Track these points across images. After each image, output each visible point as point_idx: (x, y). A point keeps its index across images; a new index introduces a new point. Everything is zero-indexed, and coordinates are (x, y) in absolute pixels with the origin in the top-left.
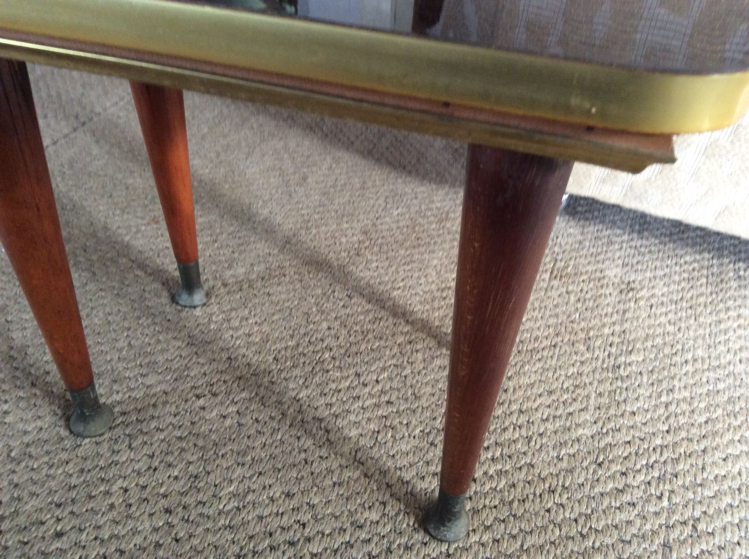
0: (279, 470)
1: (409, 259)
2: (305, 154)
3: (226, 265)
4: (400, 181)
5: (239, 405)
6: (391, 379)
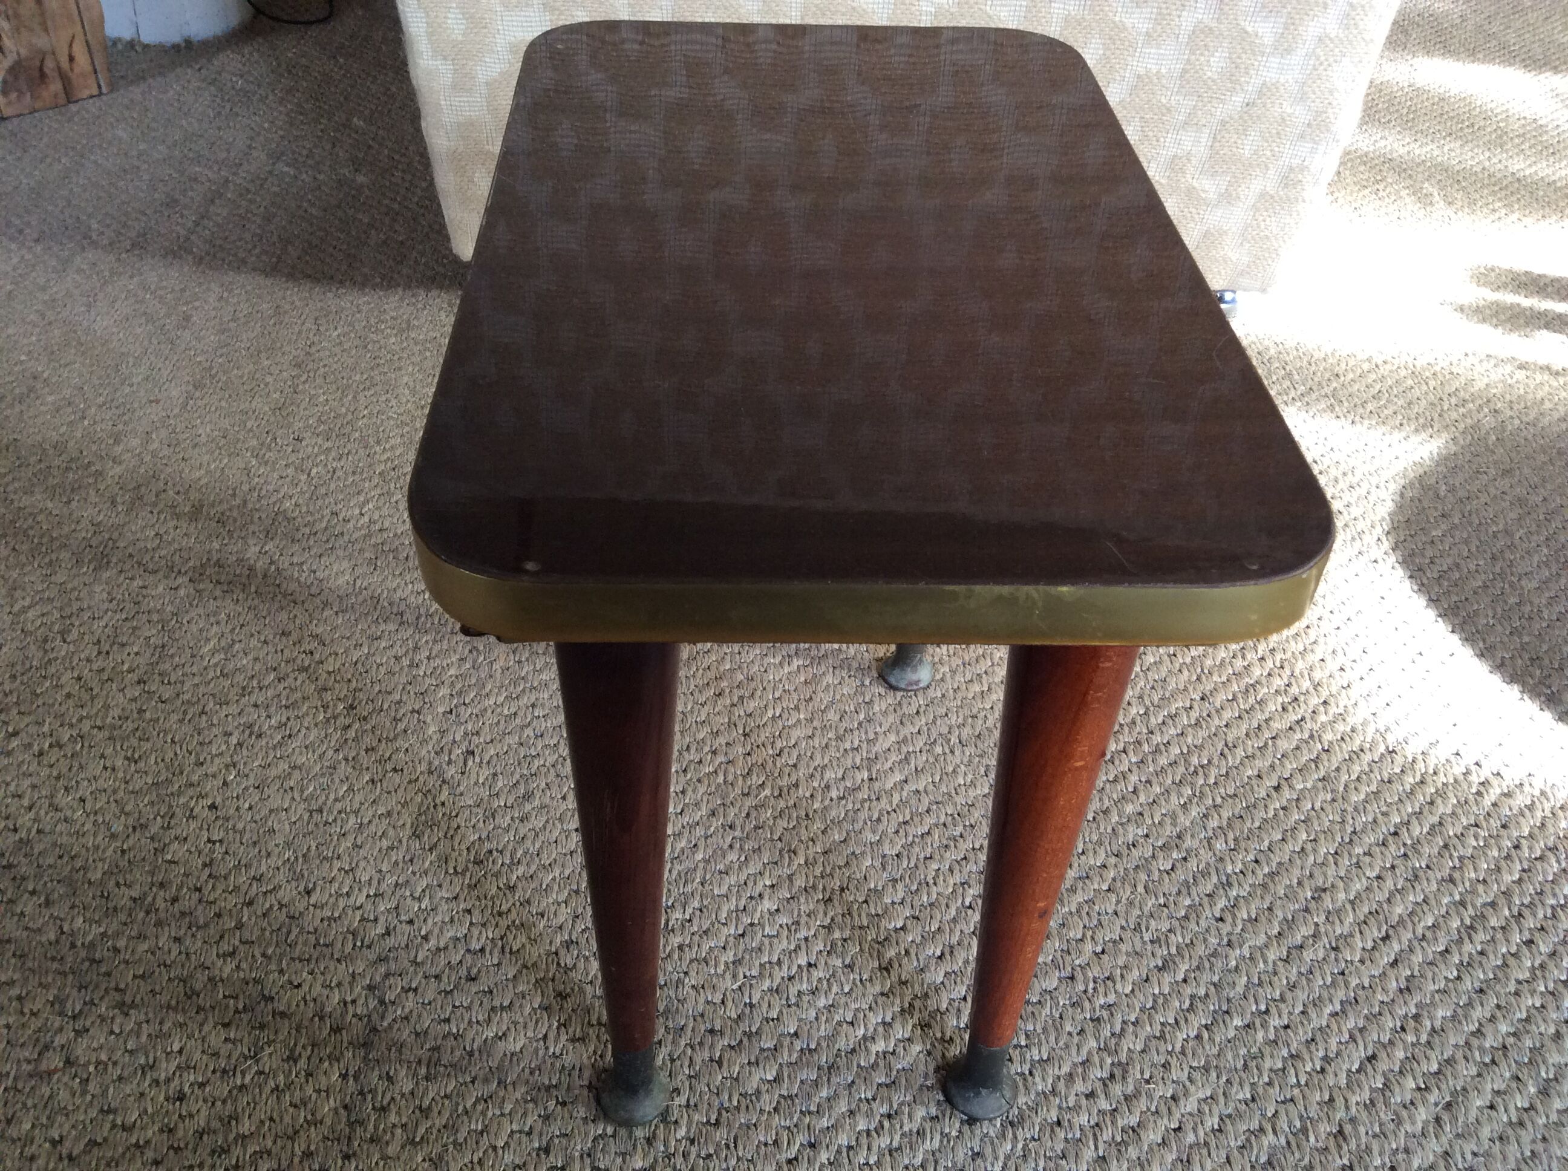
0: (265, 618)
1: (368, 383)
2: (177, 288)
3: (111, 441)
4: (330, 295)
5: (190, 574)
6: (378, 508)
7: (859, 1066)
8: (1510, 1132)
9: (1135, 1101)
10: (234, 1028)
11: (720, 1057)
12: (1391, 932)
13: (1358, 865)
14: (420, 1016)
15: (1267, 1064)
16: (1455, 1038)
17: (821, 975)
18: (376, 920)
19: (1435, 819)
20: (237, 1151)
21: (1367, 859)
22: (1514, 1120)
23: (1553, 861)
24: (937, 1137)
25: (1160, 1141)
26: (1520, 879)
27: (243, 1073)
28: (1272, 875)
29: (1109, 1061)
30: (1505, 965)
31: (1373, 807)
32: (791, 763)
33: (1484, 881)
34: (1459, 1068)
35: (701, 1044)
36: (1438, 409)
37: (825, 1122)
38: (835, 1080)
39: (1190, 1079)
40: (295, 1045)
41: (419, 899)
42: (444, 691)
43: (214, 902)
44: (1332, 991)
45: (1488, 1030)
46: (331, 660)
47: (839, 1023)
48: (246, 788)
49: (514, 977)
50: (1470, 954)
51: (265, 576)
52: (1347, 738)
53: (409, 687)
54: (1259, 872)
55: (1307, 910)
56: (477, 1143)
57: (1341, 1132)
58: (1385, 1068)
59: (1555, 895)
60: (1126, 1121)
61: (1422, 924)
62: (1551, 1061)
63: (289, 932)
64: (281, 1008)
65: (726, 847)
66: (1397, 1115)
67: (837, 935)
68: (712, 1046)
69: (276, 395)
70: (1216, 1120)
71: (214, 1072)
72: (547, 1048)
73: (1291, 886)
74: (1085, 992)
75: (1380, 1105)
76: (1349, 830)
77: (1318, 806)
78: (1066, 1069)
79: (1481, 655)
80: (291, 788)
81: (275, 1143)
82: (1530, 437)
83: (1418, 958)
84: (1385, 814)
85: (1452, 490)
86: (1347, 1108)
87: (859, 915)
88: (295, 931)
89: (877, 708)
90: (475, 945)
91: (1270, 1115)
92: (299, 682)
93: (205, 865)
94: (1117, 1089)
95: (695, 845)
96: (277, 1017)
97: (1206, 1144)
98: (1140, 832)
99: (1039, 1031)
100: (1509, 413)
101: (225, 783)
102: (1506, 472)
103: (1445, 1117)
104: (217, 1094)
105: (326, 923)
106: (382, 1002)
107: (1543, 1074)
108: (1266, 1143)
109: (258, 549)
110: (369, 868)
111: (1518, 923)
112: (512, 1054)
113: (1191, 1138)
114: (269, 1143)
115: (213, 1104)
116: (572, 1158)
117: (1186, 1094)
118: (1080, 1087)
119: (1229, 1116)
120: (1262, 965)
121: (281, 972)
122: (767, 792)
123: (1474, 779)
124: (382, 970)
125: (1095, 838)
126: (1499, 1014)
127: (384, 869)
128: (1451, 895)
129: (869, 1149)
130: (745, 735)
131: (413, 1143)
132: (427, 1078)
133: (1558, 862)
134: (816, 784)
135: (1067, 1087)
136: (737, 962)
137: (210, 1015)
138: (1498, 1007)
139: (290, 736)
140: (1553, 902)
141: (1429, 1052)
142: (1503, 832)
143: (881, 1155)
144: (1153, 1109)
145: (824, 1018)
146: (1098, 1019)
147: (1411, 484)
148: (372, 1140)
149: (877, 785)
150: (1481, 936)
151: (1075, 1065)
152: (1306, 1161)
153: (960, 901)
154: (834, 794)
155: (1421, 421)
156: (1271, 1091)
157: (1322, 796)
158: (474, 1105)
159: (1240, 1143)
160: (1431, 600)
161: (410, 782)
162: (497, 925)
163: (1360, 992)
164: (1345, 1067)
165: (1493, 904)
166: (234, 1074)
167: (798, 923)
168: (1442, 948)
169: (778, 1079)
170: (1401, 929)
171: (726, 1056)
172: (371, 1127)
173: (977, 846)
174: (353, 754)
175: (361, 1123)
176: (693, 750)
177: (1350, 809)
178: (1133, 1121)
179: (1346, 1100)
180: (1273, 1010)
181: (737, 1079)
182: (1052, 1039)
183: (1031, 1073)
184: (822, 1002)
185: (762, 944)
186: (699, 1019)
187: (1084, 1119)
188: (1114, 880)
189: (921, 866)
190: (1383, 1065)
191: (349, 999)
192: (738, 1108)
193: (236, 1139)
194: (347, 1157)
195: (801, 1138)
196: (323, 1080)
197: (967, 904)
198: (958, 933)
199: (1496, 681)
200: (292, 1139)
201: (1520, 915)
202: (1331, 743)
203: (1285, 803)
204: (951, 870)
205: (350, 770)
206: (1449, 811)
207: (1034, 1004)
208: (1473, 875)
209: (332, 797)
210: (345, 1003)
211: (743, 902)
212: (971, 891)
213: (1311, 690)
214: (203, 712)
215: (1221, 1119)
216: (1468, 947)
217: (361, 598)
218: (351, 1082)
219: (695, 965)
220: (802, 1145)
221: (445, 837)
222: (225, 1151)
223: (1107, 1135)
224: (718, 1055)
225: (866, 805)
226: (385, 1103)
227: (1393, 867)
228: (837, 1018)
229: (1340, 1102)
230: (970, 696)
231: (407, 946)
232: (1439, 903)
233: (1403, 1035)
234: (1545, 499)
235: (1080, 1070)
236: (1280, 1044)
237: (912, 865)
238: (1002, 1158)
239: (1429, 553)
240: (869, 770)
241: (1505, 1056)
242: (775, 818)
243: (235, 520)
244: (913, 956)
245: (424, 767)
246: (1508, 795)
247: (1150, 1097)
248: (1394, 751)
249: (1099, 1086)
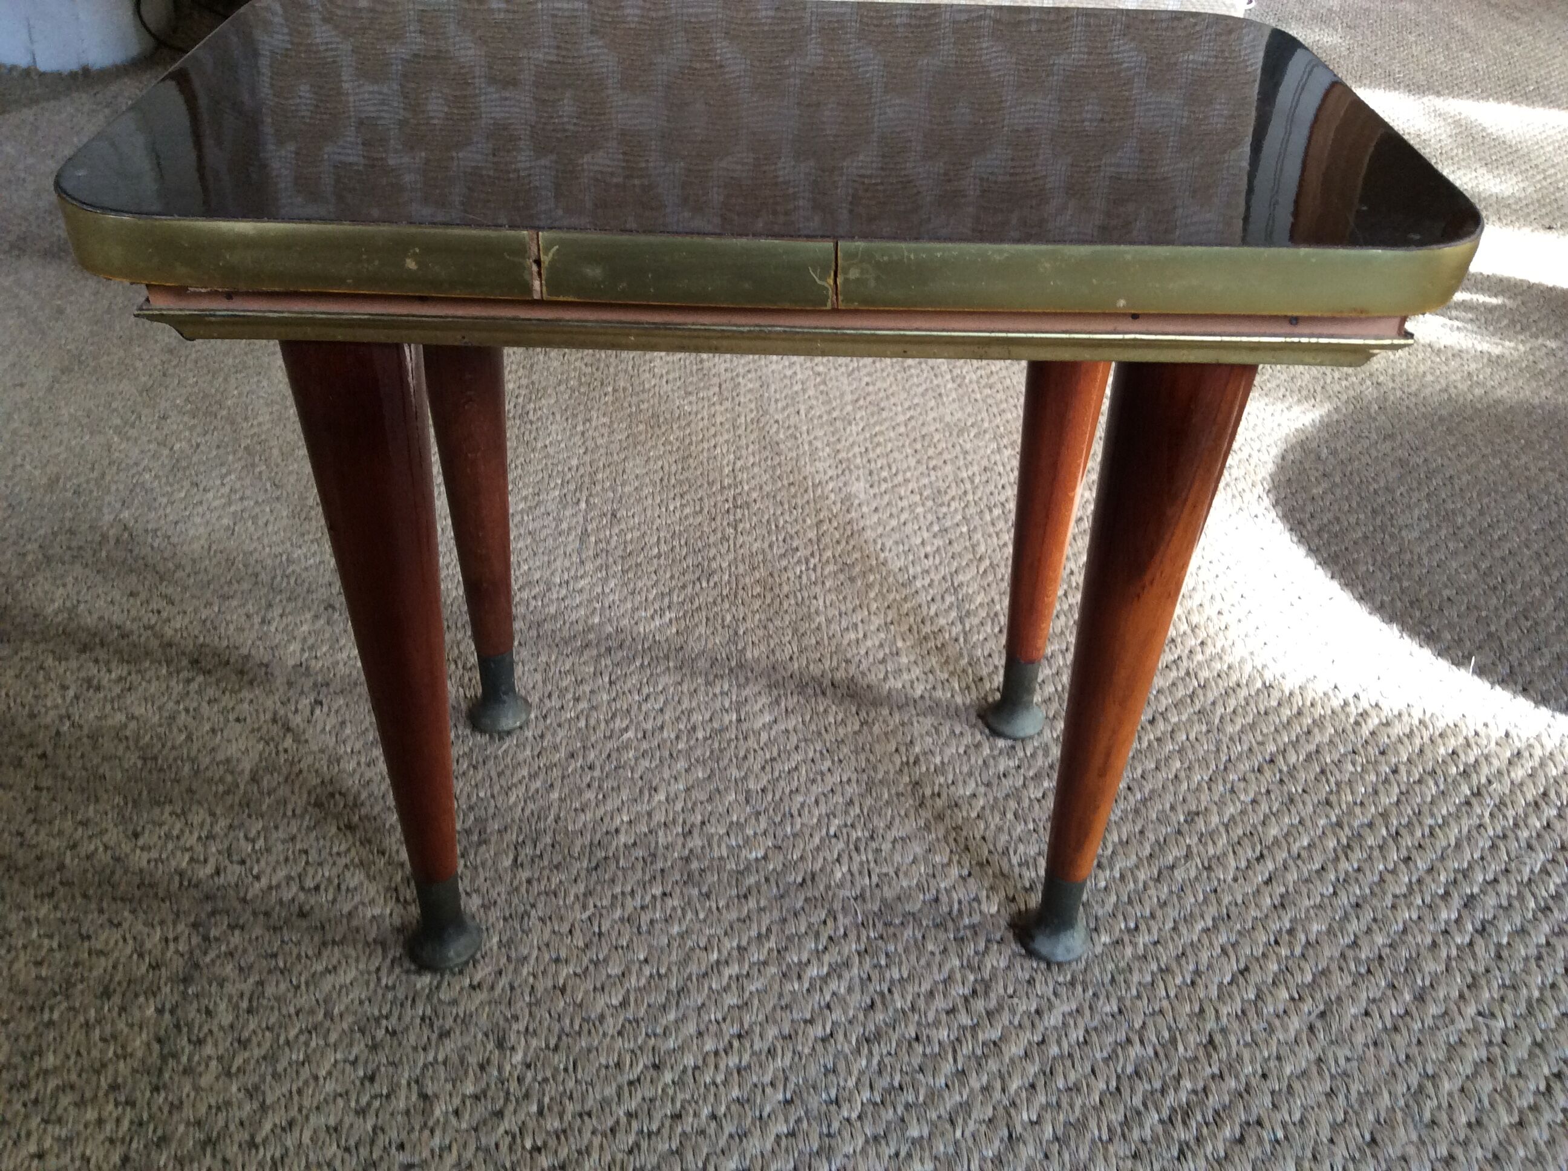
0: (113, 580)
2: (53, 285)
7: (710, 988)
8: (1385, 1037)
9: (997, 1016)
10: (46, 965)
11: (564, 985)
12: (1265, 852)
13: (1232, 791)
14: (245, 951)
15: (1135, 978)
16: (1329, 951)
17: (676, 903)
18: (206, 861)
19: (1312, 747)
20: (37, 1086)
21: (1242, 785)
22: (1389, 1025)
23: (1431, 783)
24: (789, 1055)
25: (1022, 1053)
26: (1398, 801)
27: (52, 1010)
28: (1144, 801)
29: (972, 978)
30: (1382, 880)
31: (1249, 738)
32: (657, 707)
33: (1362, 803)
34: (1334, 978)
35: (544, 972)
36: (1322, 383)
37: (671, 1043)
38: (685, 1002)
39: (1055, 994)
40: (111, 980)
41: (253, 841)
42: (294, 647)
43: (35, 846)
44: (1204, 908)
45: (1364, 942)
46: (179, 618)
47: (692, 949)
48: (79, 739)
49: (350, 913)
50: (1347, 873)
51: (117, 541)
52: (1224, 675)
53: (258, 643)
54: (1131, 798)
55: (1179, 832)
56: (297, 1072)
57: (1211, 1041)
58: (1258, 980)
59: (1432, 815)
60: (987, 1036)
61: (1298, 844)
62: (1427, 970)
63: (113, 873)
64: (99, 947)
65: (584, 785)
66: (1269, 1024)
67: (695, 865)
68: (556, 974)
69: (143, 379)
70: (1081, 1033)
71: (21, 1009)
72: (379, 979)
73: (1164, 811)
74: (950, 913)
75: (1252, 1014)
76: (1224, 758)
77: (1192, 736)
78: (926, 987)
79: (1361, 599)
80: (127, 738)
81: (80, 1076)
82: (1412, 406)
83: (1292, 876)
84: (1261, 744)
85: (1334, 453)
86: (1218, 1018)
87: (719, 846)
88: (119, 872)
89: (749, 655)
90: (309, 883)
91: (1137, 1026)
92: (143, 639)
93: (30, 811)
94: (979, 1005)
95: (552, 785)
96: (94, 956)
97: (1070, 1055)
98: (1011, 764)
99: (900, 950)
100: (1391, 385)
101: (58, 733)
102: (1390, 437)
103: (1319, 1025)
104: (21, 1030)
105: (153, 864)
106: (206, 938)
107: (1420, 982)
108: (1132, 1054)
109: (112, 517)
110: (201, 811)
111: (1395, 840)
112: (341, 987)
113: (1054, 1050)
114: (74, 1077)
115: (16, 1040)
116: (399, 1085)
117: (1051, 1007)
118: (940, 1003)
119: (1096, 1029)
120: (1132, 885)
121: (101, 911)
122: (630, 734)
123: (1353, 710)
124: (209, 908)
125: (965, 769)
126: (1375, 927)
127: (218, 812)
128: (1327, 816)
129: (716, 1067)
130: (611, 683)
131: (229, 1074)
132: (249, 1011)
133: (1436, 784)
134: (682, 726)
135: (927, 1003)
136: (588, 893)
137: (22, 954)
138: (1375, 920)
139: (130, 689)
140: (1431, 822)
141: (1303, 963)
142: (1382, 759)
143: (728, 1073)
144: (1016, 1023)
145: (676, 944)
146: (962, 939)
147: (1293, 447)
148: (185, 1072)
149: (745, 726)
150: (1357, 855)
151: (936, 983)
152: (1175, 1070)
153: (824, 831)
154: (700, 735)
155: (1304, 393)
156: (1139, 1003)
157: (1196, 727)
158: (297, 1037)
159: (1105, 1055)
160: (1310, 549)
161: (253, 731)
162: (334, 864)
163: (1233, 908)
164: (1216, 980)
165: (1371, 825)
166: (42, 1010)
167: (654, 855)
168: (1317, 866)
169: (624, 1004)
170: (1275, 849)
171: (570, 983)
172: (184, 1059)
173: (845, 779)
174: (195, 704)
175: (175, 1055)
176: (555, 696)
177: (1225, 740)
178: (995, 1034)
179: (1217, 1011)
180: (1143, 927)
181: (581, 1005)
182: (913, 958)
183: (890, 991)
184: (675, 929)
185: (615, 875)
186: (544, 948)
187: (943, 1034)
188: (983, 808)
189: (786, 799)
190: (1255, 977)
191: (171, 936)
192: (579, 1033)
193: (38, 1075)
194: (156, 1089)
195: (644, 1060)
196: (137, 1013)
197: (832, 832)
198: (821, 861)
199: (1375, 621)
200: (98, 1073)
201: (1397, 833)
202: (1207, 680)
203: (1159, 734)
204: (817, 802)
205: (190, 720)
206: (1326, 740)
207: (895, 926)
208: (1350, 798)
209: (169, 744)
210: (167, 940)
211: (598, 836)
212: (837, 822)
213: (1189, 631)
214: (41, 668)
215: (1087, 1031)
216: (1344, 865)
217: (214, 561)
218: (167, 1016)
219: (543, 898)
220: (646, 1067)
221: (286, 781)
222: (25, 1086)
223: (966, 1049)
224: (561, 982)
225: (733, 745)
226: (201, 1035)
227: (1268, 792)
228: (689, 943)
229: (1210, 1013)
230: (845, 642)
231: (237, 885)
232: (1315, 825)
233: (1276, 949)
234: (1426, 460)
235: (941, 987)
236: (1149, 958)
237: (777, 797)
238: (855, 1073)
239: (1310, 508)
240: (738, 712)
241: (1381, 965)
242: (636, 759)
243: (91, 492)
244: (774, 885)
245: (269, 716)
246: (1388, 724)
247: (1013, 1012)
248: (1271, 686)
249: (960, 1003)
